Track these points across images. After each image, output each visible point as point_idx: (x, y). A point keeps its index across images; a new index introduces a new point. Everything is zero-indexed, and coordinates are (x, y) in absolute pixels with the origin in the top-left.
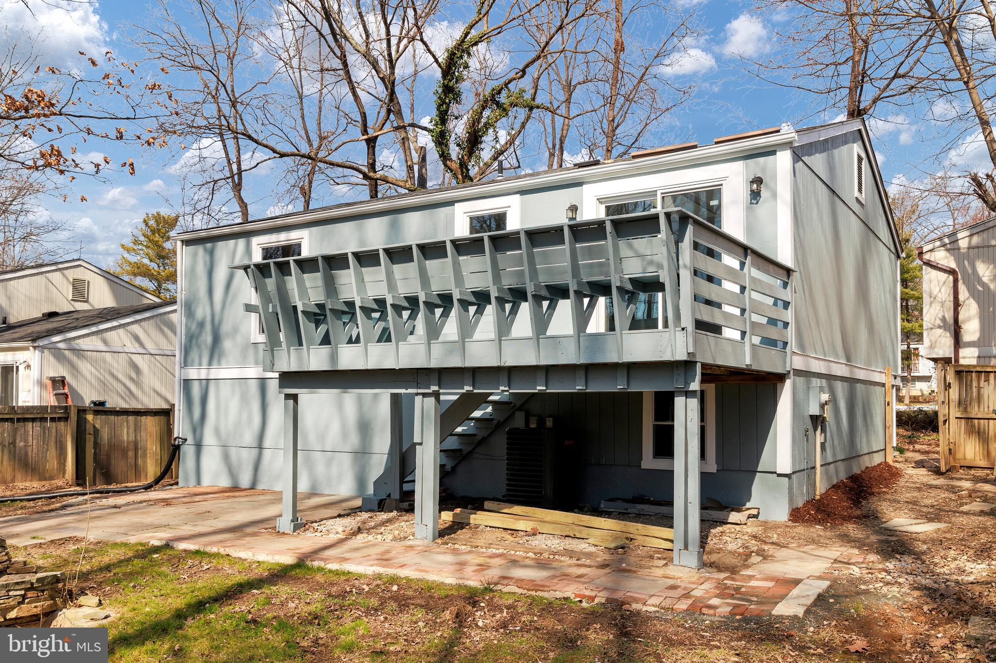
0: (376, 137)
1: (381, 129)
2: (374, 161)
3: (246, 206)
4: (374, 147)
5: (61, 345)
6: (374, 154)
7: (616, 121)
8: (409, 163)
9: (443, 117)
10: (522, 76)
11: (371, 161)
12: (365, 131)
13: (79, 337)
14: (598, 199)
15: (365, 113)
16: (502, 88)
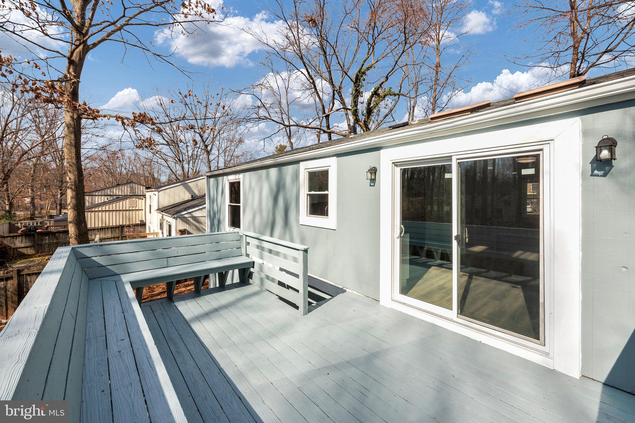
0: (329, 115)
1: (331, 111)
2: (329, 124)
3: (292, 144)
4: (328, 119)
5: (186, 216)
6: (328, 122)
7: (437, 97)
8: (349, 123)
9: (355, 103)
10: (387, 80)
11: (327, 125)
12: (324, 112)
13: (195, 211)
14: (393, 163)
15: (323, 105)
16: (379, 88)
